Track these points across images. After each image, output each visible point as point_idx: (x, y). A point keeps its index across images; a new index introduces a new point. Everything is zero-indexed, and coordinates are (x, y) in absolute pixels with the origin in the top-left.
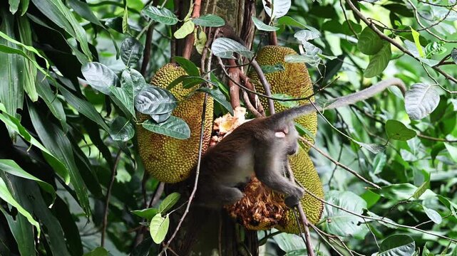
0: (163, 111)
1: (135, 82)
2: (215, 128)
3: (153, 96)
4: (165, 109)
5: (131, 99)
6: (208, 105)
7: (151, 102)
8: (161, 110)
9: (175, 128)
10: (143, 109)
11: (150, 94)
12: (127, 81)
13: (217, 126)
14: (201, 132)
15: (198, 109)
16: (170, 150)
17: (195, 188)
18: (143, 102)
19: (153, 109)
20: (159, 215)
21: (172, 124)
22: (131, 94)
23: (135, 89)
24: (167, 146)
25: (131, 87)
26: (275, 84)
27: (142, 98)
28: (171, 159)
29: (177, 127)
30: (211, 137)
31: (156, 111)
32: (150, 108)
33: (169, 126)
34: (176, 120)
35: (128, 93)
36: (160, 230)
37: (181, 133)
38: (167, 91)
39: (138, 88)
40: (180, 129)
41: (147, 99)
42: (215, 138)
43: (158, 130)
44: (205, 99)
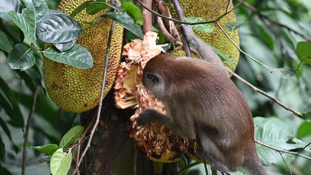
0: (67, 39)
1: (37, 8)
2: (124, 53)
3: (56, 24)
4: (68, 37)
5: (32, 26)
6: (115, 31)
7: (54, 30)
8: (64, 38)
9: (77, 57)
10: (46, 38)
11: (53, 21)
12: (29, 6)
13: (126, 51)
14: (105, 59)
15: (103, 35)
16: (73, 78)
17: (98, 121)
18: (46, 30)
19: (56, 38)
20: (61, 150)
21: (75, 52)
22: (33, 21)
23: (36, 15)
24: (69, 73)
25: (32, 12)
26: (192, 6)
27: (44, 25)
28: (74, 88)
29: (79, 56)
30: (120, 64)
31: (59, 39)
32: (53, 37)
33: (71, 54)
34: (78, 48)
35: (29, 20)
36: (61, 167)
37: (84, 62)
38: (71, 18)
39: (40, 14)
40: (82, 57)
41: (50, 27)
42: (124, 64)
43: (60, 59)
44: (112, 26)
